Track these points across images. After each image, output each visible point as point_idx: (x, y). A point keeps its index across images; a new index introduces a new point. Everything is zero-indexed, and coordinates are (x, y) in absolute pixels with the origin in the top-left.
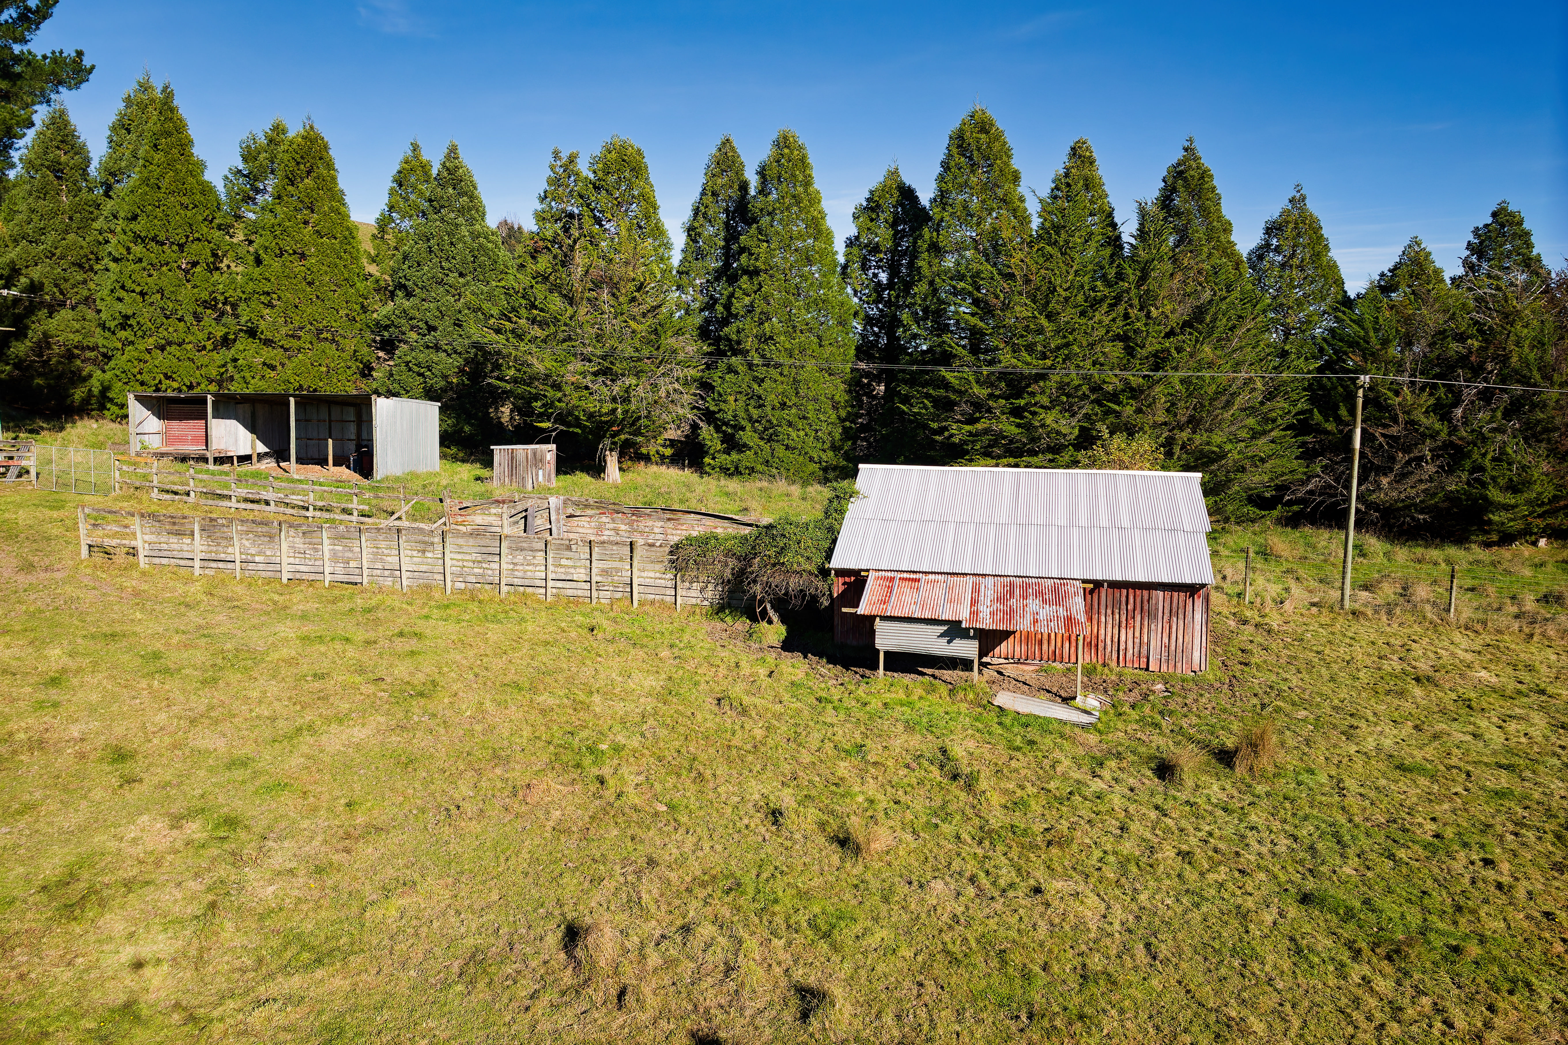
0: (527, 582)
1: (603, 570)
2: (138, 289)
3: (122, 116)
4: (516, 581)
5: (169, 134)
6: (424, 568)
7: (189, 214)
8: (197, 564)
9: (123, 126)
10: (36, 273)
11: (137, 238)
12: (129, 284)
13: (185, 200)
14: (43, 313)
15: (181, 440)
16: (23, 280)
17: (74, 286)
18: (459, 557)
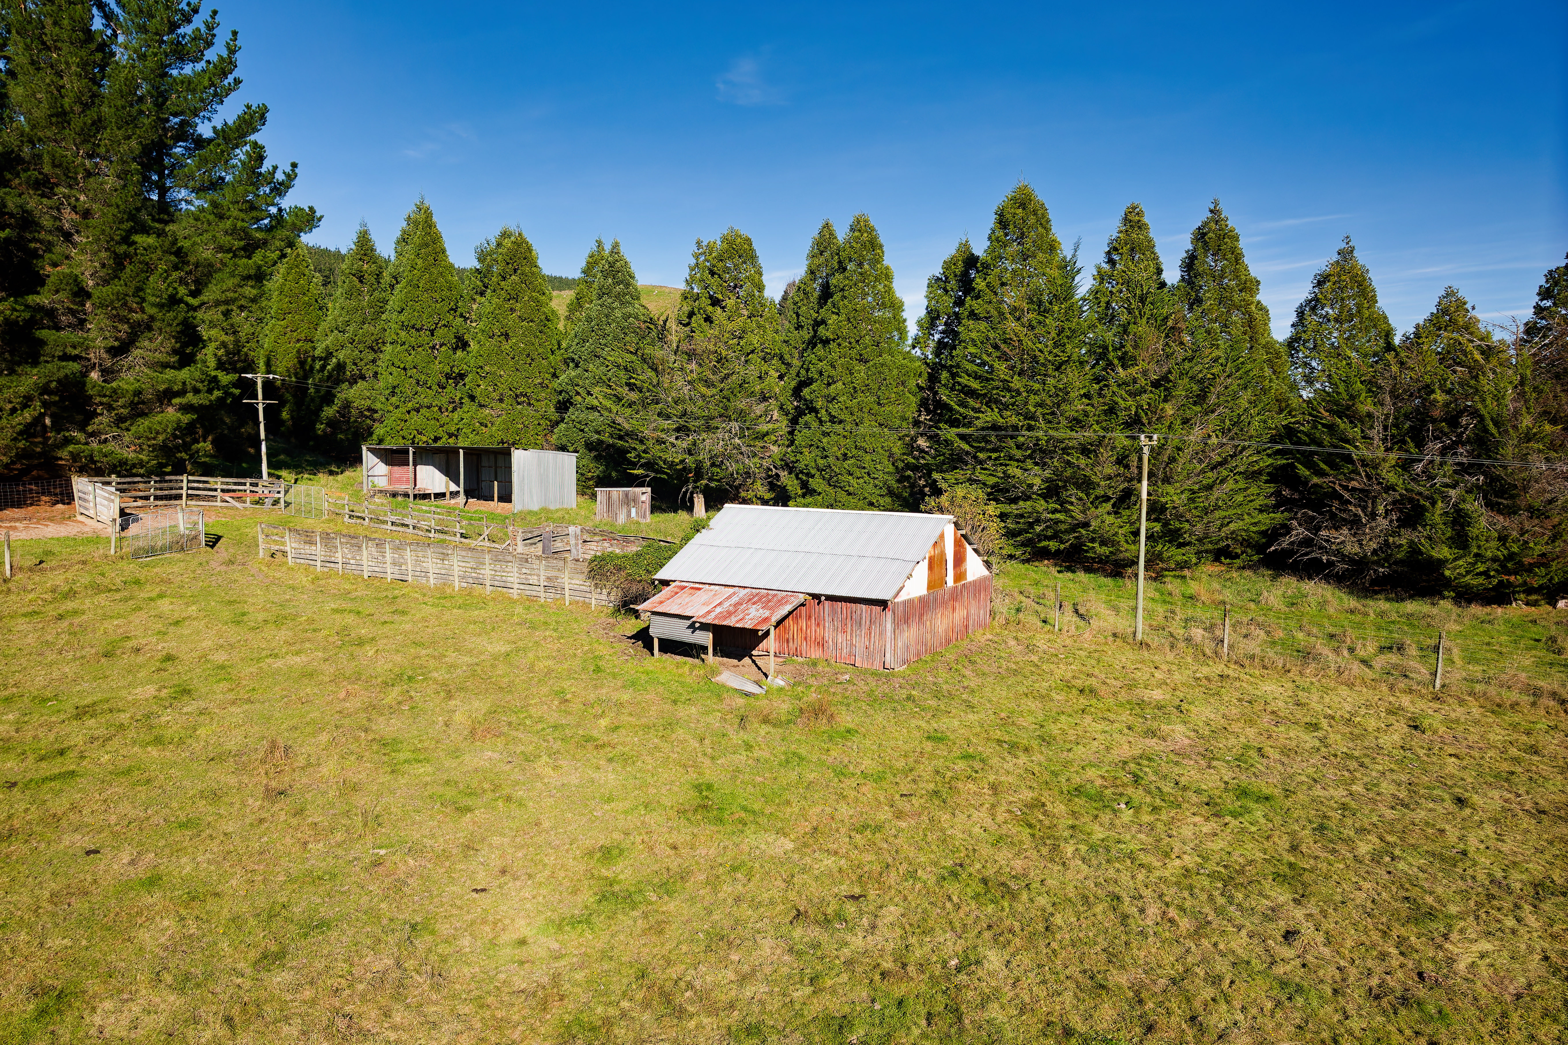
0: (502, 584)
1: (548, 578)
2: (402, 366)
3: (404, 232)
4: (496, 583)
5: (427, 245)
6: (443, 572)
7: (438, 306)
8: (319, 564)
9: (404, 240)
10: (341, 355)
11: (403, 327)
12: (397, 363)
13: (436, 295)
14: (345, 385)
15: (399, 481)
16: (334, 360)
17: (366, 364)
18: (463, 564)
